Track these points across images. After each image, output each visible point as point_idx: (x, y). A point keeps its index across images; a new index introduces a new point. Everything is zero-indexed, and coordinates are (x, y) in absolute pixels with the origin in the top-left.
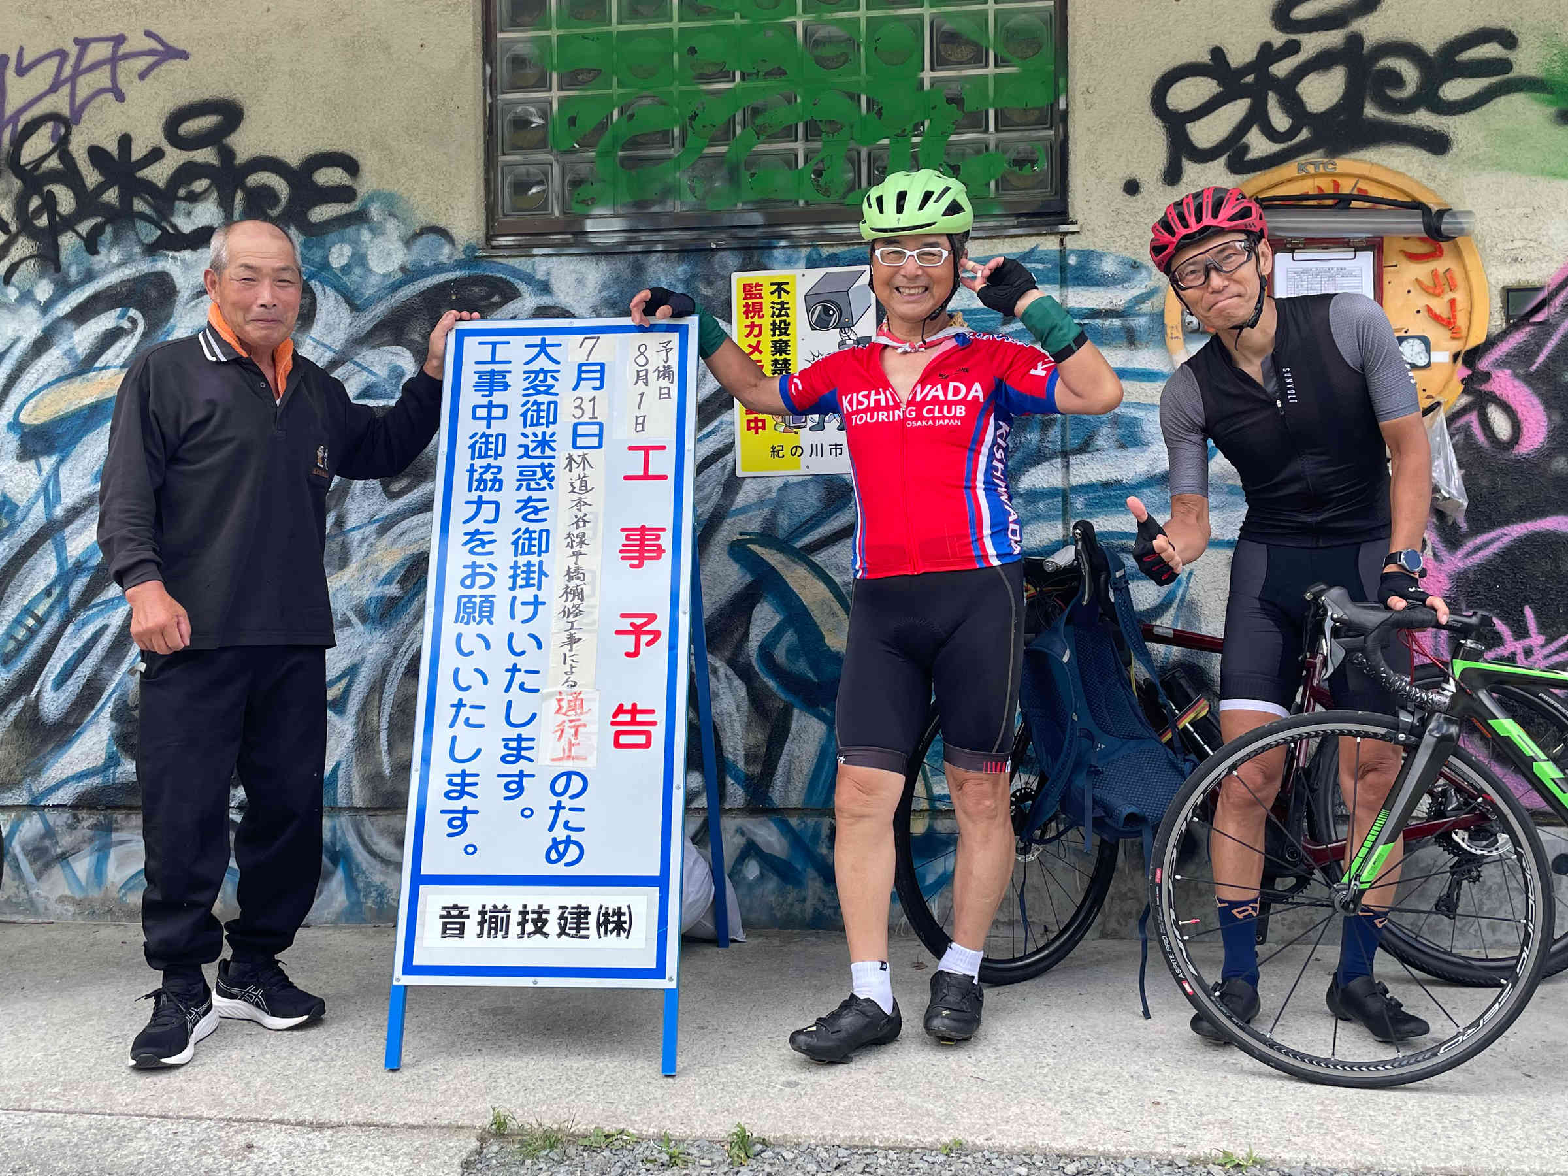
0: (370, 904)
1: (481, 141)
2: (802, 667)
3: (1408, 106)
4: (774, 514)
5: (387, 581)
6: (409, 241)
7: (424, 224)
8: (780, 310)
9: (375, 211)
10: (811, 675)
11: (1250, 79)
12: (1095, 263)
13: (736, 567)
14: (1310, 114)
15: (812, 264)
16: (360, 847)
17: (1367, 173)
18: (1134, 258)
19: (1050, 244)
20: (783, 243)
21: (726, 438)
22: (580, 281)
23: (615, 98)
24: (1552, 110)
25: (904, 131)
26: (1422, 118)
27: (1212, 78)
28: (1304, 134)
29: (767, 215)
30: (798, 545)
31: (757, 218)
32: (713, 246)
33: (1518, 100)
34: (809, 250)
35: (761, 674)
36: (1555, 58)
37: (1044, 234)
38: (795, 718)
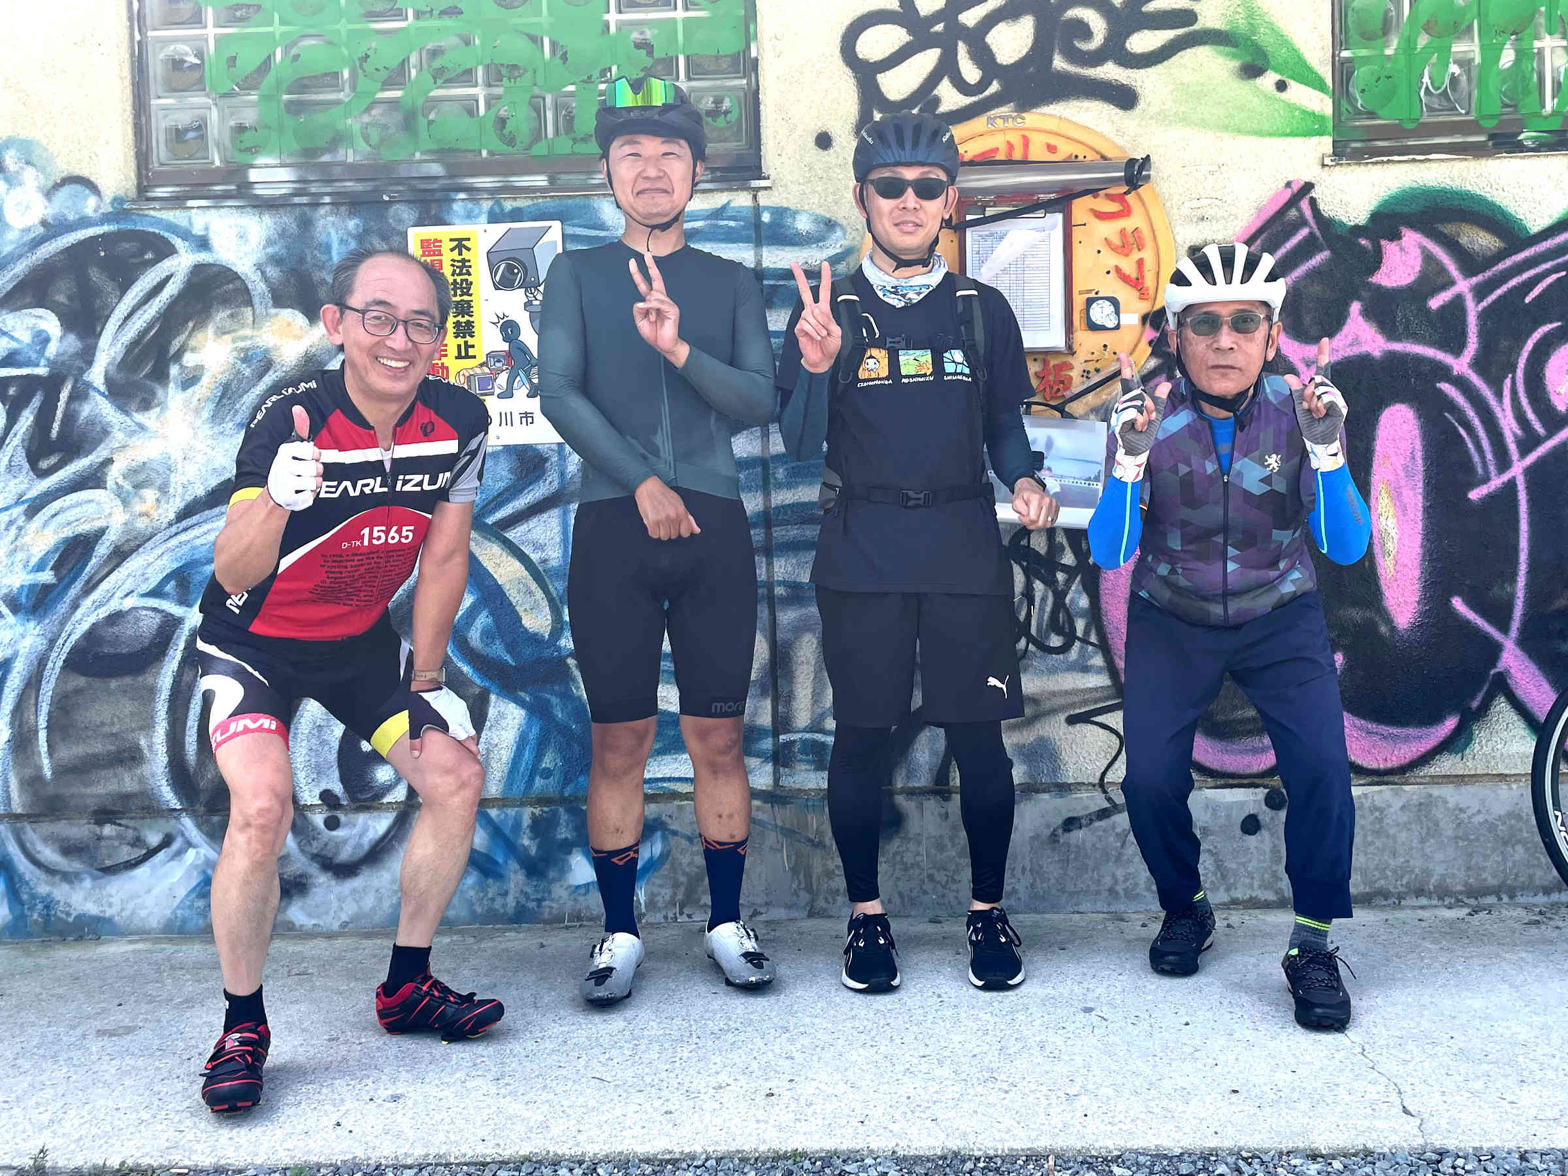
0: (35, 916)
1: (127, 82)
2: (498, 650)
3: (1096, 58)
5: (40, 567)
6: (49, 193)
7: (64, 175)
8: (461, 268)
9: (11, 160)
10: (508, 658)
11: (939, 27)
12: (788, 221)
14: (1001, 66)
15: (494, 218)
16: (22, 857)
17: (1056, 129)
18: (827, 215)
19: (742, 200)
20: (462, 196)
22: (241, 236)
23: (277, 36)
24: (1235, 64)
25: (590, 78)
26: (1110, 71)
27: (903, 26)
28: (995, 87)
29: (448, 166)
30: (490, 520)
31: (436, 169)
32: (386, 198)
33: (1203, 53)
34: (490, 203)
35: (455, 659)
36: (1239, 10)
37: (736, 190)
38: (492, 704)
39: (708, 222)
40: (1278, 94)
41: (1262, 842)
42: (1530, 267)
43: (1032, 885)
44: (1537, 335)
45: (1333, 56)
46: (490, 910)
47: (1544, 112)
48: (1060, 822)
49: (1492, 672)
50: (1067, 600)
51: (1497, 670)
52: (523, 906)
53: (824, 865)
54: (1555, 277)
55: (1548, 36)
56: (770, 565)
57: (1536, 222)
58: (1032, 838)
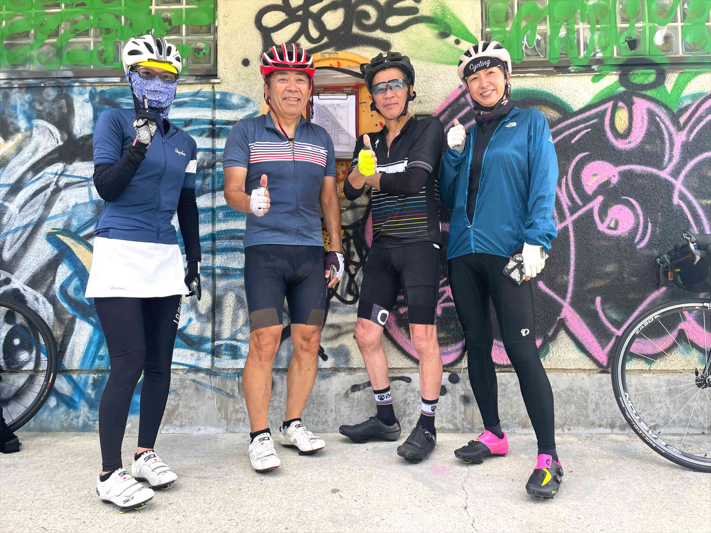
2: (81, 297)
3: (372, 28)
4: (70, 219)
11: (300, 13)
12: (228, 98)
13: (50, 246)
14: (328, 30)
15: (92, 95)
17: (352, 59)
18: (247, 96)
19: (207, 88)
20: (77, 84)
21: (47, 181)
23: (4, 16)
24: (436, 32)
26: (378, 34)
27: (283, 11)
28: (325, 40)
29: (75, 72)
30: (81, 235)
31: (69, 74)
32: (42, 85)
33: (421, 27)
34: (91, 88)
35: (61, 301)
36: (438, 7)
37: (205, 83)
38: (77, 323)
39: (191, 98)
40: (456, 46)
41: (447, 399)
42: (574, 127)
43: (335, 418)
44: (577, 158)
45: (482, 30)
46: (71, 424)
47: (580, 57)
48: (349, 387)
49: (558, 318)
50: (356, 278)
51: (560, 317)
52: (87, 423)
53: (234, 407)
54: (586, 131)
55: (581, 24)
56: (213, 259)
57: (576, 106)
58: (336, 395)
